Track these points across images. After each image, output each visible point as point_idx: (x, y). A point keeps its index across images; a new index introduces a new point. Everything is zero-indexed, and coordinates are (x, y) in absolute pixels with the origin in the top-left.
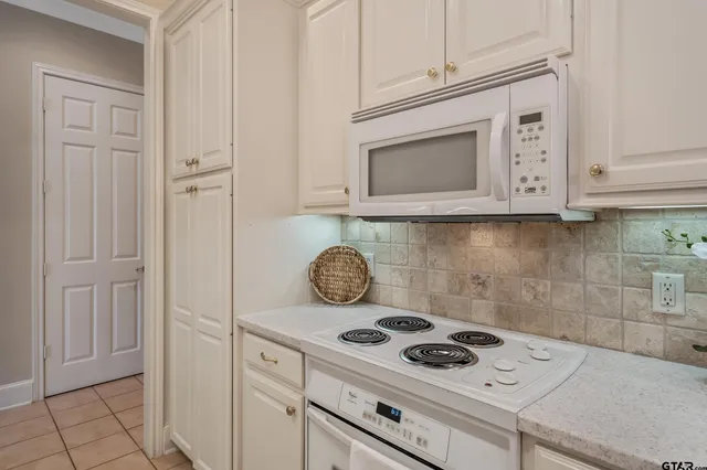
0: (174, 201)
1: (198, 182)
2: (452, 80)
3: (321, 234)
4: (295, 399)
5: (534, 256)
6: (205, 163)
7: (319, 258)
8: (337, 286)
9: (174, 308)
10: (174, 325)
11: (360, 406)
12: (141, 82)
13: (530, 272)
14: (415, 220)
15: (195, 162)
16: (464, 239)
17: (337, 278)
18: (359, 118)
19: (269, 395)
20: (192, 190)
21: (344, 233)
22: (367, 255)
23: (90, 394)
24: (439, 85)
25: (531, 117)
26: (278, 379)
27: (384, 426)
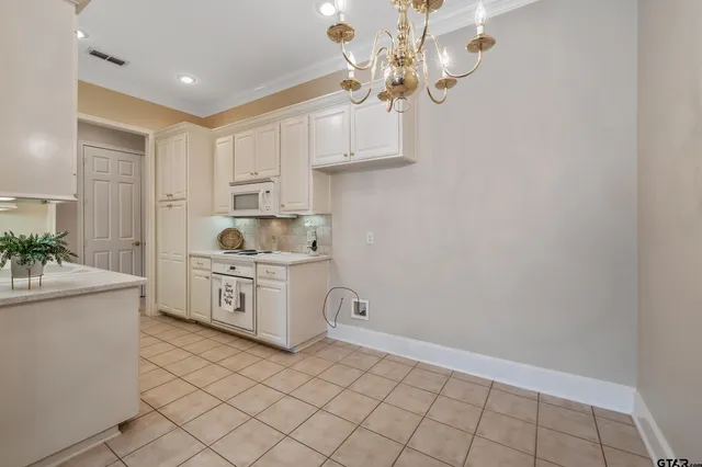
0: (160, 211)
1: (173, 203)
2: (258, 177)
3: (224, 223)
4: (208, 274)
5: (285, 229)
6: (175, 196)
7: (223, 232)
8: (230, 243)
9: (160, 254)
10: (160, 261)
11: (225, 269)
12: (144, 150)
13: (285, 234)
14: (256, 217)
15: (171, 195)
16: (269, 225)
17: (230, 239)
18: (233, 184)
19: (199, 275)
20: (170, 206)
21: (234, 222)
22: (242, 231)
24: (254, 177)
25: (268, 192)
26: (203, 269)
27: (232, 272)
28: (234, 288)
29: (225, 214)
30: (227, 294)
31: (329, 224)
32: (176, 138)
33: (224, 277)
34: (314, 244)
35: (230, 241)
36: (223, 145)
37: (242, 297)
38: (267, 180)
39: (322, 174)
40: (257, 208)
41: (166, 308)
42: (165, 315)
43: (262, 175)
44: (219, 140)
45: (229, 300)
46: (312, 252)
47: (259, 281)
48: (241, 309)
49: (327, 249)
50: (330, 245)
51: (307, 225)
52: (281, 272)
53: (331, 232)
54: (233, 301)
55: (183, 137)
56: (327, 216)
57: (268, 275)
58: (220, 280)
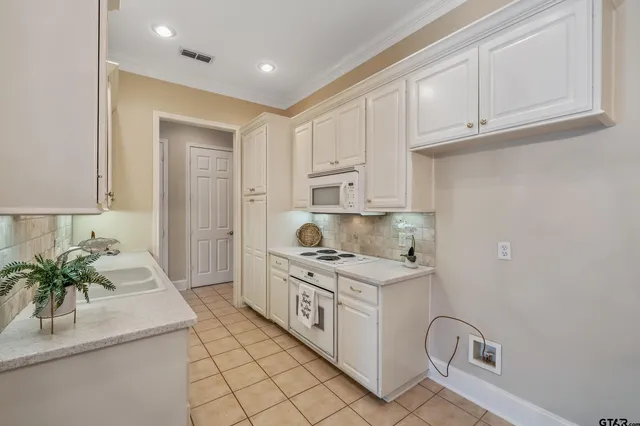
0: (245, 205)
1: (255, 197)
2: (339, 167)
3: (302, 218)
4: (286, 276)
5: (370, 227)
6: (257, 191)
7: (302, 227)
8: (308, 239)
9: (245, 248)
10: (246, 255)
11: (303, 274)
12: (232, 146)
13: (370, 233)
15: (253, 190)
16: (351, 222)
18: (312, 176)
19: (278, 276)
20: (252, 201)
21: (313, 218)
22: (321, 227)
23: (209, 288)
24: (334, 167)
25: (351, 184)
26: (281, 270)
27: (309, 279)
28: (311, 299)
29: (303, 208)
30: (304, 304)
31: (433, 226)
32: (257, 131)
33: (302, 285)
34: (411, 252)
35: (308, 236)
36: (302, 134)
37: (321, 311)
38: (351, 170)
39: (424, 159)
40: (338, 203)
41: (251, 303)
42: (249, 308)
43: (343, 164)
44: (297, 130)
45: (307, 312)
46: (407, 262)
47: (341, 298)
48: (320, 325)
49: (428, 259)
50: (432, 253)
51: (401, 225)
52: (370, 292)
53: (434, 237)
54: (311, 314)
55: (263, 129)
56: (430, 216)
57: (351, 292)
58: (297, 286)
